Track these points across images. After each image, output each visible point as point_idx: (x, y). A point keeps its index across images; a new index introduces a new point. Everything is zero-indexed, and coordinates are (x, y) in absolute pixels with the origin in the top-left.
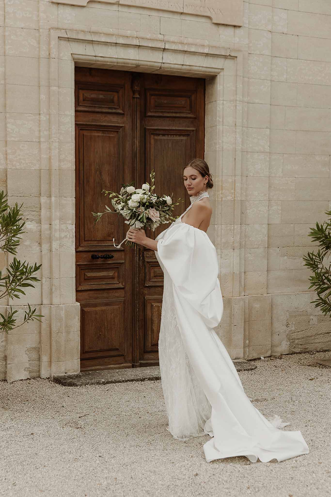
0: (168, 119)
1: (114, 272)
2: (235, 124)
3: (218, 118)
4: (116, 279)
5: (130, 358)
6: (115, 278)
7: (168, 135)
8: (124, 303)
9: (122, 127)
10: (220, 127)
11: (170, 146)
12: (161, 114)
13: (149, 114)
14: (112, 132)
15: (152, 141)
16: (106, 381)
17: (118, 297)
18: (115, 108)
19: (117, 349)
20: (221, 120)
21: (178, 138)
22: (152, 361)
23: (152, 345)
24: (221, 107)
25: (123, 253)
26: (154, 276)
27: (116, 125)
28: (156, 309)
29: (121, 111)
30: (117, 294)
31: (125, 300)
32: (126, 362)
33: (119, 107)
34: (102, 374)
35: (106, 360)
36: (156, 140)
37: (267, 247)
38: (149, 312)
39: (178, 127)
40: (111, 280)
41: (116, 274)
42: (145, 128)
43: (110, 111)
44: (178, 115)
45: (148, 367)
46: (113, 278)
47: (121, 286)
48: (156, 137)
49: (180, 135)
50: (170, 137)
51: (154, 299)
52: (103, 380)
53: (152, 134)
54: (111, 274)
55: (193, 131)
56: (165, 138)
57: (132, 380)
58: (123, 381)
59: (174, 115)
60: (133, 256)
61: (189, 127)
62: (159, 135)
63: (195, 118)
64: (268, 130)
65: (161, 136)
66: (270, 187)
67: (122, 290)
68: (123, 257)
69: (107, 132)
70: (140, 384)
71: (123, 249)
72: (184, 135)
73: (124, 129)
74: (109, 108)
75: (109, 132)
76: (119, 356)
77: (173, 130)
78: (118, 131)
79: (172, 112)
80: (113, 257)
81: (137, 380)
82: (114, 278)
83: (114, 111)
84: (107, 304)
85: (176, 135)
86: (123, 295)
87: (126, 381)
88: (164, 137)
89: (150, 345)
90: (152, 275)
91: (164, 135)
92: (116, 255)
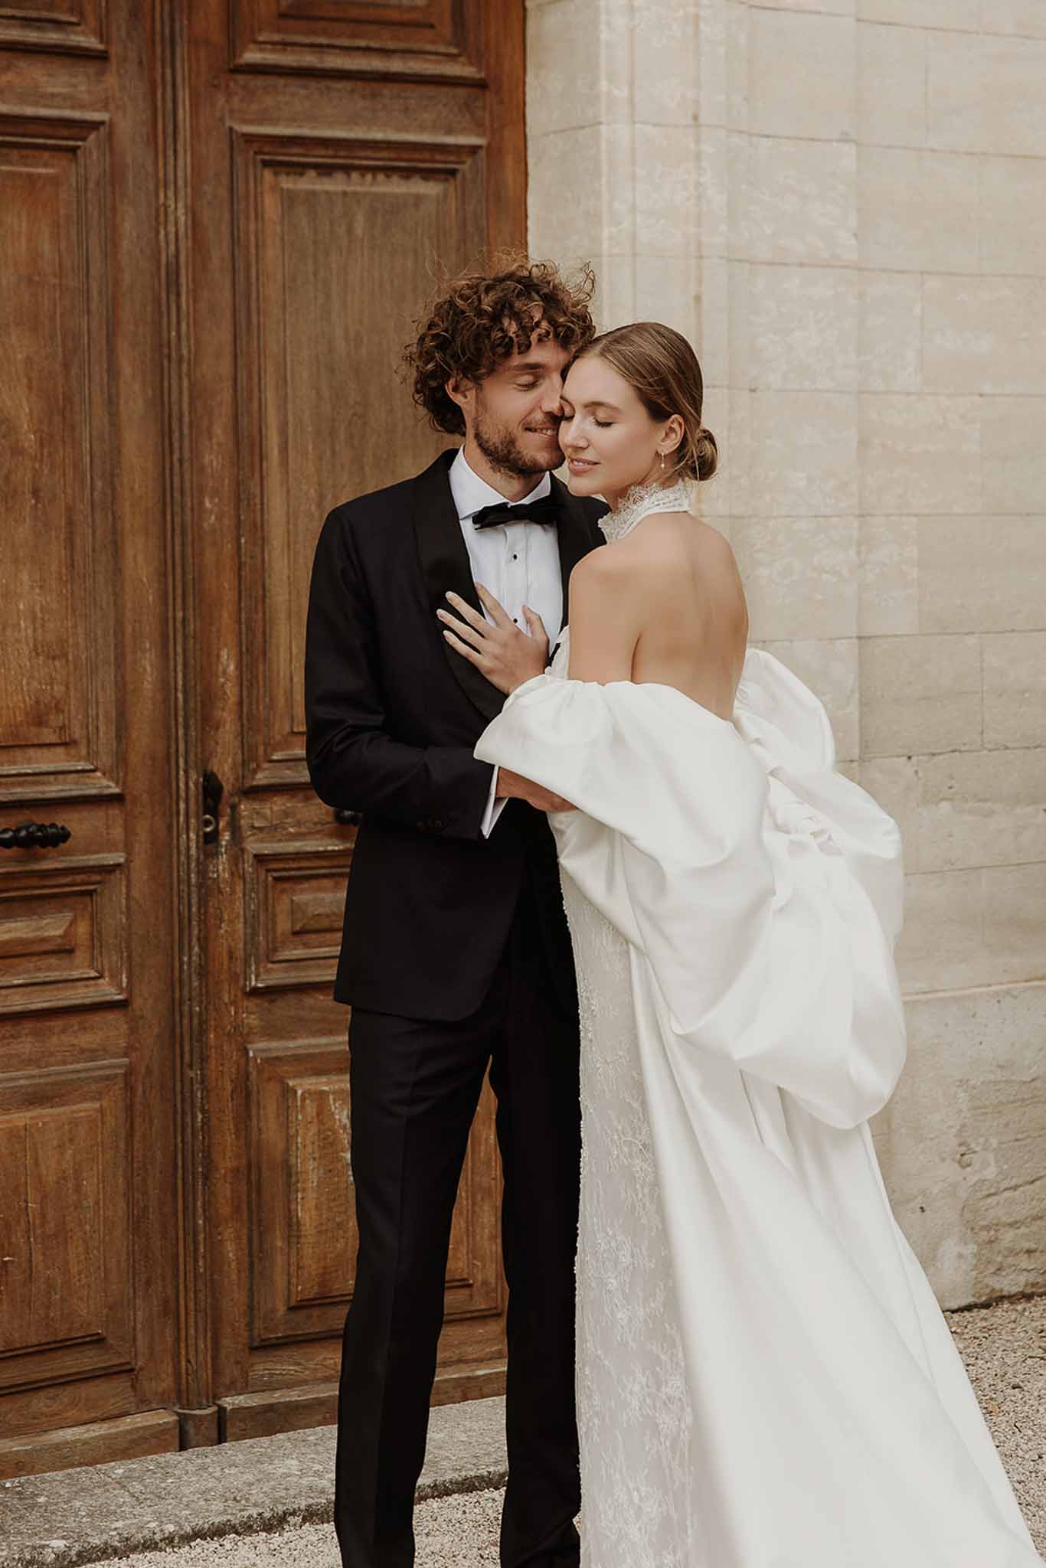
0: (348, 85)
1: (68, 916)
2: (696, 118)
3: (604, 85)
4: (81, 956)
5: (167, 1383)
6: (78, 953)
7: (347, 169)
8: (129, 1087)
9: (95, 125)
10: (616, 133)
11: (359, 229)
12: (309, 59)
13: (252, 56)
14: (46, 155)
15: (271, 205)
16: (77, 1547)
17: (93, 1054)
18: (58, 24)
19: (99, 1341)
20: (621, 93)
21: (396, 187)
22: (293, 1396)
23: (291, 1309)
24: (621, 22)
25: (114, 811)
26: (295, 933)
27: (68, 113)
28: (311, 1108)
29: (91, 42)
30: (86, 1040)
31: (130, 1072)
32: (143, 1404)
33: (82, 15)
34: (42, 1500)
35: (39, 1403)
36: (289, 200)
37: (856, 757)
38: (270, 1130)
39: (399, 130)
40: (53, 961)
41: (83, 929)
42: (231, 129)
43: (32, 36)
44: (396, 65)
45: (281, 1436)
46: (64, 950)
47: (107, 991)
48: (287, 183)
49: (407, 173)
50: (357, 184)
51: (297, 1059)
52: (59, 1544)
53: (266, 164)
54: (52, 926)
55: (474, 150)
56: (335, 184)
57: (218, 1532)
58: (170, 1540)
59: (377, 64)
60: (169, 827)
61: (449, 132)
62: (300, 169)
63: (481, 85)
64: (850, 149)
65: (312, 173)
66: (864, 443)
67: (111, 1017)
68: (118, 832)
69: (15, 154)
70: (262, 1547)
71: (117, 790)
72: (428, 174)
73: (111, 135)
74: (27, 22)
75: (25, 152)
76: (106, 1374)
77: (375, 145)
78: (74, 150)
79: (367, 50)
80: (64, 836)
81: (246, 1528)
82: (70, 952)
83: (53, 37)
84: (36, 1098)
85: (389, 171)
86: (122, 1043)
87: (188, 1539)
88: (325, 180)
89: (282, 1309)
90: (284, 925)
91: (326, 170)
92: (78, 823)
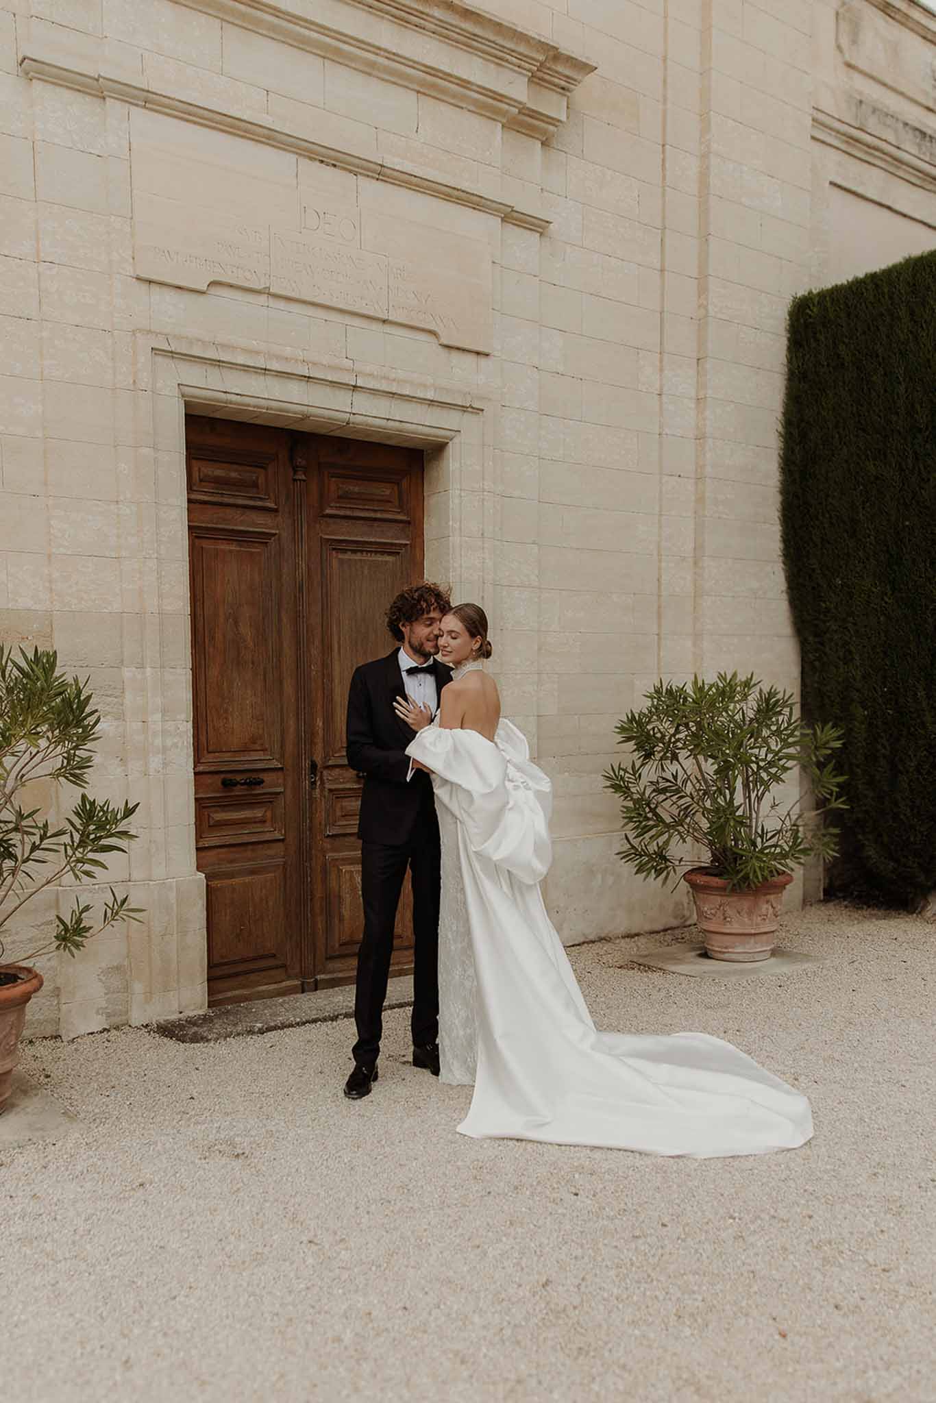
0: (362, 522)
1: (264, 809)
2: (482, 534)
3: (451, 523)
4: (267, 824)
5: (298, 970)
6: (267, 822)
7: (362, 551)
8: (285, 868)
9: (274, 535)
10: (455, 540)
11: (366, 572)
12: (348, 513)
13: (328, 511)
14: (257, 545)
15: (335, 563)
16: (266, 1026)
17: (272, 857)
18: (261, 499)
19: (274, 956)
20: (457, 526)
21: (380, 558)
22: (340, 975)
23: (341, 945)
24: (457, 501)
25: (280, 773)
26: (343, 816)
27: (264, 530)
28: (348, 876)
29: (272, 505)
30: (270, 852)
31: (285, 863)
32: (289, 978)
33: (269, 495)
34: (254, 1010)
35: (253, 977)
36: (341, 562)
37: (536, 756)
38: (333, 884)
39: (379, 538)
40: (259, 825)
41: (269, 814)
42: (321, 537)
43: (251, 503)
44: (379, 515)
45: (337, 989)
46: (263, 822)
47: (277, 835)
48: (341, 556)
49: (383, 553)
50: (365, 557)
51: (343, 859)
52: (259, 1025)
53: (334, 549)
54: (258, 813)
55: (406, 545)
56: (358, 556)
57: (315, 1021)
58: (298, 1024)
59: (372, 515)
60: (299, 779)
61: (398, 539)
62: (345, 551)
63: (409, 523)
64: (535, 547)
65: (350, 553)
66: (540, 649)
67: (280, 844)
68: (280, 781)
69: (245, 544)
70: (331, 1027)
71: (280, 766)
72: (390, 554)
73: (279, 539)
74: (251, 498)
75: (250, 544)
76: (277, 967)
77: (371, 543)
78: (266, 543)
79: (368, 510)
80: (262, 782)
81: (325, 1020)
82: (265, 822)
83: (259, 503)
84: (253, 872)
85: (376, 552)
86: (282, 853)
87: (304, 1023)
88: (353, 555)
89: (337, 945)
90: (339, 813)
91: (354, 552)
92: (267, 777)
